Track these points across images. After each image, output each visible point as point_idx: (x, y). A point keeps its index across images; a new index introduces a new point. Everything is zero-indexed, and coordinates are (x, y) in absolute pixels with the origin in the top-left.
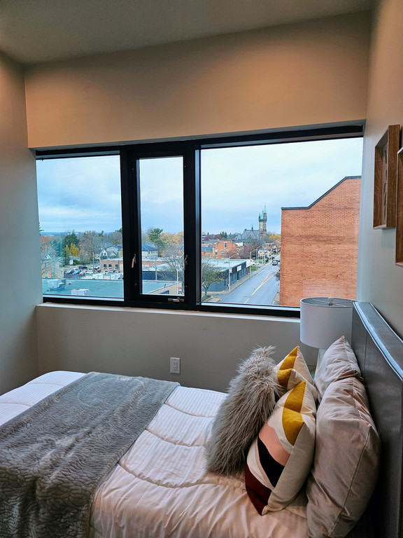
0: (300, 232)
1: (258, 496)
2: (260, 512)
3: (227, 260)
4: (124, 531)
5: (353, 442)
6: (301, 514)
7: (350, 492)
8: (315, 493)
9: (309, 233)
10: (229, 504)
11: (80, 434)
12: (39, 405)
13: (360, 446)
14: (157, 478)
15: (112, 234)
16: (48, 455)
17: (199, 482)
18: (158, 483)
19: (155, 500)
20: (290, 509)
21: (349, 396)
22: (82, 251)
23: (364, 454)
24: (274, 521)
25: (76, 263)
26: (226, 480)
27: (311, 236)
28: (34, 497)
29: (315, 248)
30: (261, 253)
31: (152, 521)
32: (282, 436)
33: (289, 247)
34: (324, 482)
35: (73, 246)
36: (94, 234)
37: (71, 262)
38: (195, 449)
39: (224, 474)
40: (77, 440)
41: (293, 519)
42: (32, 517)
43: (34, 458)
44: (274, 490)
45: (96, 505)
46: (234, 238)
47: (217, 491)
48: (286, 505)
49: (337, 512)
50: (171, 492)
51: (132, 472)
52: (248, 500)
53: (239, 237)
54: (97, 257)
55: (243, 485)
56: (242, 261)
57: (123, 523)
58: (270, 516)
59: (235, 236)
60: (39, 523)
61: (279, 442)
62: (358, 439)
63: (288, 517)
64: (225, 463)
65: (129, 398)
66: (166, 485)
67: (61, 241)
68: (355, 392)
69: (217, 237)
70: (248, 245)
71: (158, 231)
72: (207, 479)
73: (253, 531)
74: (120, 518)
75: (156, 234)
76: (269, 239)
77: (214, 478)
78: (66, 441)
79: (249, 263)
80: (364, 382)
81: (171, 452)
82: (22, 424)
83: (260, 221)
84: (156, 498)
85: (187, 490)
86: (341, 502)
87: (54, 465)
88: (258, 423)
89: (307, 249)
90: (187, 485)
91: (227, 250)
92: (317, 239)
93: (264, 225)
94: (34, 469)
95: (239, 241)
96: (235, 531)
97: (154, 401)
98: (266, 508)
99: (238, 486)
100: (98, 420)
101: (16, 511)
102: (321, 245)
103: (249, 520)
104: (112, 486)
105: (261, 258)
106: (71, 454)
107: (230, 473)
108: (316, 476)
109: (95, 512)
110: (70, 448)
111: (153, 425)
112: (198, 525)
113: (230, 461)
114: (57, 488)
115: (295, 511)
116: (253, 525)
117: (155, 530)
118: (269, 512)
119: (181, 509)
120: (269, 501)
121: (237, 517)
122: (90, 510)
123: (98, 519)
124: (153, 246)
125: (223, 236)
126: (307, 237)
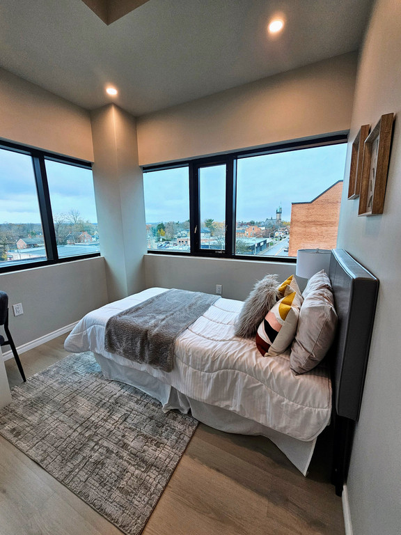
0: (304, 219)
1: (263, 348)
2: (263, 355)
3: (254, 238)
4: (191, 357)
5: (320, 317)
6: (287, 358)
7: (316, 344)
8: (296, 347)
9: (310, 219)
10: (246, 350)
11: (168, 314)
12: (147, 301)
13: (324, 319)
14: (208, 336)
15: (183, 223)
16: (153, 321)
17: (230, 340)
18: (208, 338)
19: (206, 345)
20: (281, 356)
21: (321, 297)
22: (167, 233)
23: (326, 324)
24: (271, 360)
25: (164, 240)
26: (245, 340)
27: (312, 222)
28: (147, 339)
29: (314, 229)
30: (277, 234)
31: (205, 354)
32: (278, 316)
33: (296, 229)
34: (301, 340)
35: (162, 230)
36: (173, 223)
37: (161, 240)
38: (229, 326)
39: (244, 337)
40: (167, 317)
41: (282, 360)
42: (146, 348)
43: (146, 322)
44: (272, 345)
45: (177, 344)
46: (259, 224)
47: (240, 345)
48: (279, 354)
49: (307, 355)
50: (215, 343)
51: (195, 333)
52: (257, 350)
53: (263, 224)
54: (176, 236)
55: (255, 343)
56: (264, 239)
57: (190, 353)
58: (269, 358)
59: (260, 223)
60: (149, 350)
61: (276, 319)
62: (323, 316)
63: (279, 359)
64: (245, 332)
65: (193, 301)
66: (212, 340)
67: (156, 227)
68: (326, 295)
69: (248, 224)
70: (268, 229)
71: (211, 221)
72: (234, 339)
73: (258, 362)
74: (189, 351)
75: (209, 222)
76: (283, 225)
77: (239, 339)
78: (161, 317)
79: (269, 240)
80: (333, 292)
81: (215, 326)
82: (140, 308)
83: (277, 213)
84: (207, 344)
85: (223, 343)
86: (310, 350)
87: (156, 326)
88: (265, 311)
89: (308, 230)
90: (224, 340)
91: (255, 232)
92: (316, 223)
93: (280, 216)
94: (146, 326)
95: (263, 226)
96: (248, 362)
97: (207, 303)
98: (267, 354)
99: (252, 344)
100: (177, 309)
101: (139, 344)
102: (318, 227)
103: (257, 358)
104: (184, 337)
105: (277, 237)
106: (164, 322)
107: (248, 338)
108: (297, 338)
109: (176, 347)
110: (163, 320)
111: (206, 314)
112: (228, 358)
113: (248, 331)
114: (157, 335)
115: (284, 357)
116: (259, 360)
117: (206, 358)
118: (268, 356)
119: (220, 350)
120: (269, 350)
121: (250, 356)
122: (174, 346)
123: (177, 351)
124: (208, 230)
125: (252, 223)
126: (308, 222)
